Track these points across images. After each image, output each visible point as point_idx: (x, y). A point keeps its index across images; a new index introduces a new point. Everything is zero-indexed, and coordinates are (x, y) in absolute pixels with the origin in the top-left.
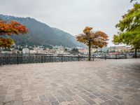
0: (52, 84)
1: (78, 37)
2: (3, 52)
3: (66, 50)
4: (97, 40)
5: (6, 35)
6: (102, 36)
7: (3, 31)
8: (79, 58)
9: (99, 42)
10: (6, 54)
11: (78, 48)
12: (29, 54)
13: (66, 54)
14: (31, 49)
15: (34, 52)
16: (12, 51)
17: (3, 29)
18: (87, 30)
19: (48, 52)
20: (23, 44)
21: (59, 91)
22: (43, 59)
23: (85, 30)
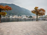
0: (21, 30)
1: (32, 11)
2: (3, 17)
3: (27, 16)
4: (40, 12)
5: (4, 11)
6: (43, 10)
7: (3, 9)
8: (32, 20)
9: (41, 13)
10: (3, 18)
11: (32, 16)
12: (12, 18)
13: (27, 18)
14: (13, 16)
15: (14, 17)
16: (6, 17)
17: (2, 8)
18: (36, 8)
19: (19, 17)
20: (10, 14)
21: (24, 33)
22: (18, 20)
23: (35, 8)
